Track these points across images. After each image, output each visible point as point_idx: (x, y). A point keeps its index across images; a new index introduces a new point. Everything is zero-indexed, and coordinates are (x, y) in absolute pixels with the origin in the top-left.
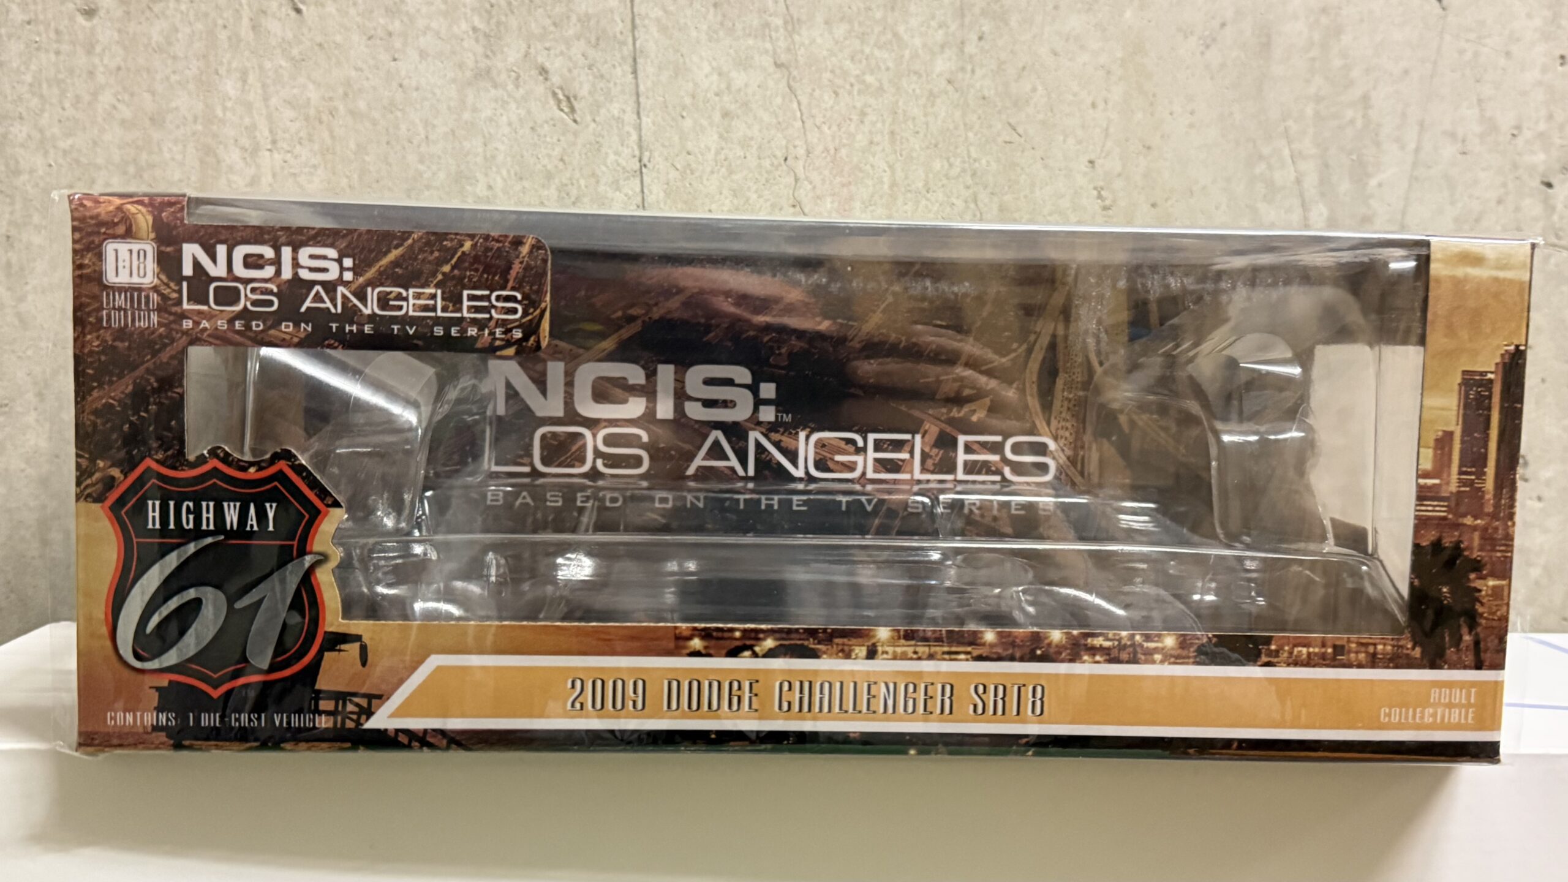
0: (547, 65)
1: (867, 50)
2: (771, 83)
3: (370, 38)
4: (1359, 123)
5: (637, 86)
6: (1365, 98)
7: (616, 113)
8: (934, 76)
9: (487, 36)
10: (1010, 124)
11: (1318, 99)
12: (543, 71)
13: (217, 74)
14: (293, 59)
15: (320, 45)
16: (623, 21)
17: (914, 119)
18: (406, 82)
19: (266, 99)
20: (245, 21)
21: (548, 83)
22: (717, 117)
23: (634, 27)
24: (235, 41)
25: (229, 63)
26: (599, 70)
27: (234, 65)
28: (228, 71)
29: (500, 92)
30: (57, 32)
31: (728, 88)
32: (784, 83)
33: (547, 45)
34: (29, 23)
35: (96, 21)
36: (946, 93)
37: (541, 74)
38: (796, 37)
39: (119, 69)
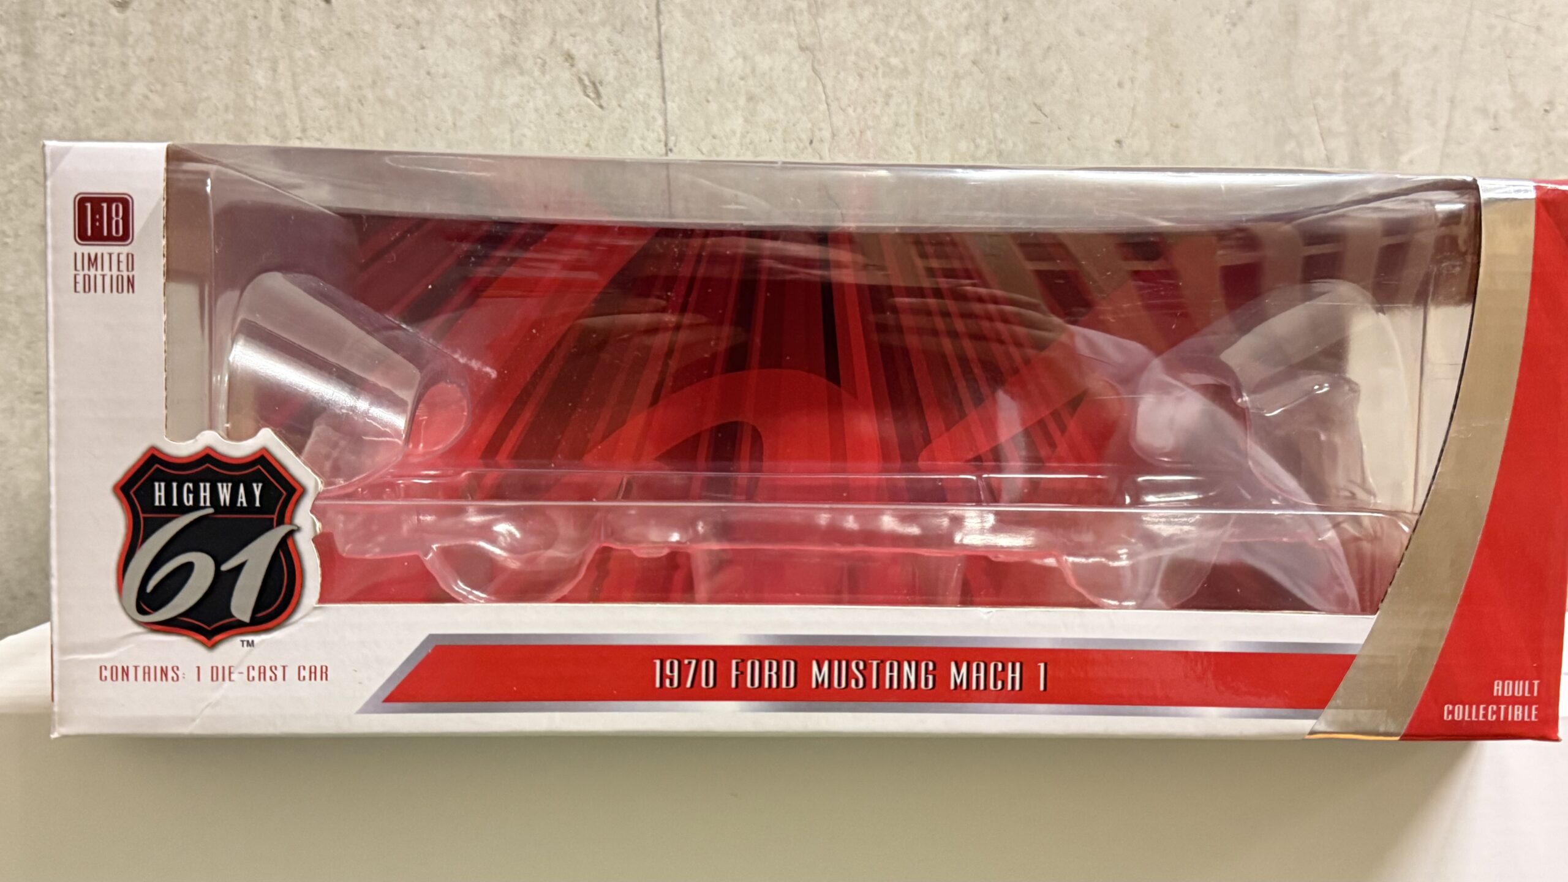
0: (574, 52)
2: (795, 67)
4: (1389, 100)
5: (662, 71)
6: (1395, 75)
7: (641, 97)
8: (959, 57)
10: (1035, 104)
11: (1347, 77)
12: (569, 57)
13: (248, 63)
14: (322, 48)
17: (939, 101)
18: (433, 71)
19: (295, 88)
21: (574, 69)
22: (742, 101)
24: (265, 31)
25: (260, 53)
26: (623, 55)
27: (265, 54)
28: (259, 61)
29: (525, 79)
30: (91, 24)
31: (753, 71)
32: (809, 65)
33: (573, 31)
34: (63, 16)
35: (129, 13)
36: (971, 74)
37: (566, 60)
39: (151, 60)
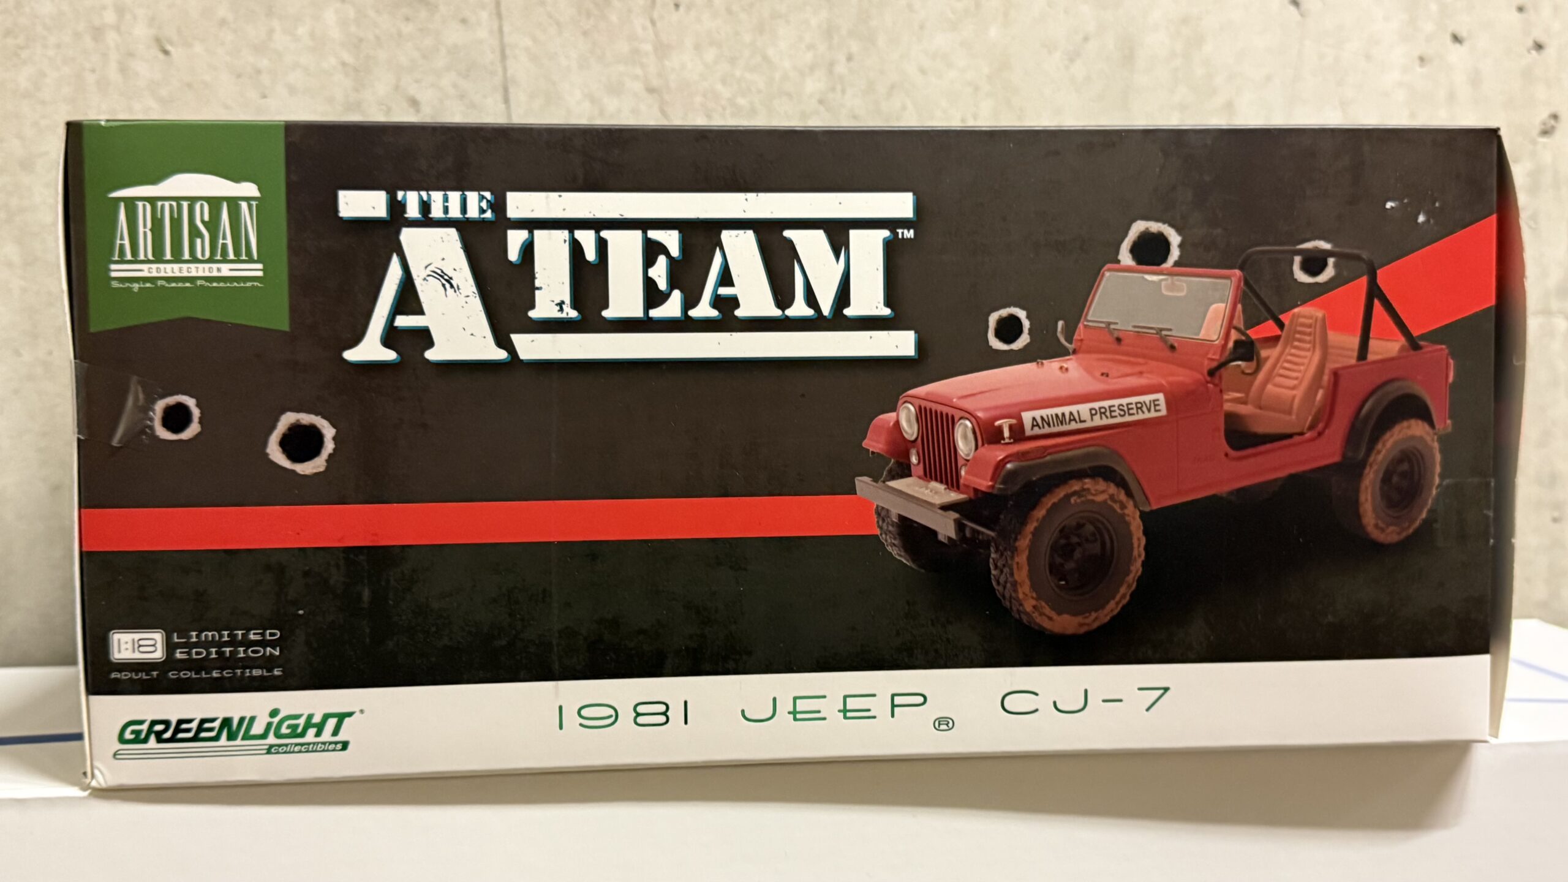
1: (738, 73)
3: (239, 76)
9: (356, 70)
15: (189, 85)
16: (492, 53)
20: (113, 66)
23: (503, 57)
38: (667, 63)
